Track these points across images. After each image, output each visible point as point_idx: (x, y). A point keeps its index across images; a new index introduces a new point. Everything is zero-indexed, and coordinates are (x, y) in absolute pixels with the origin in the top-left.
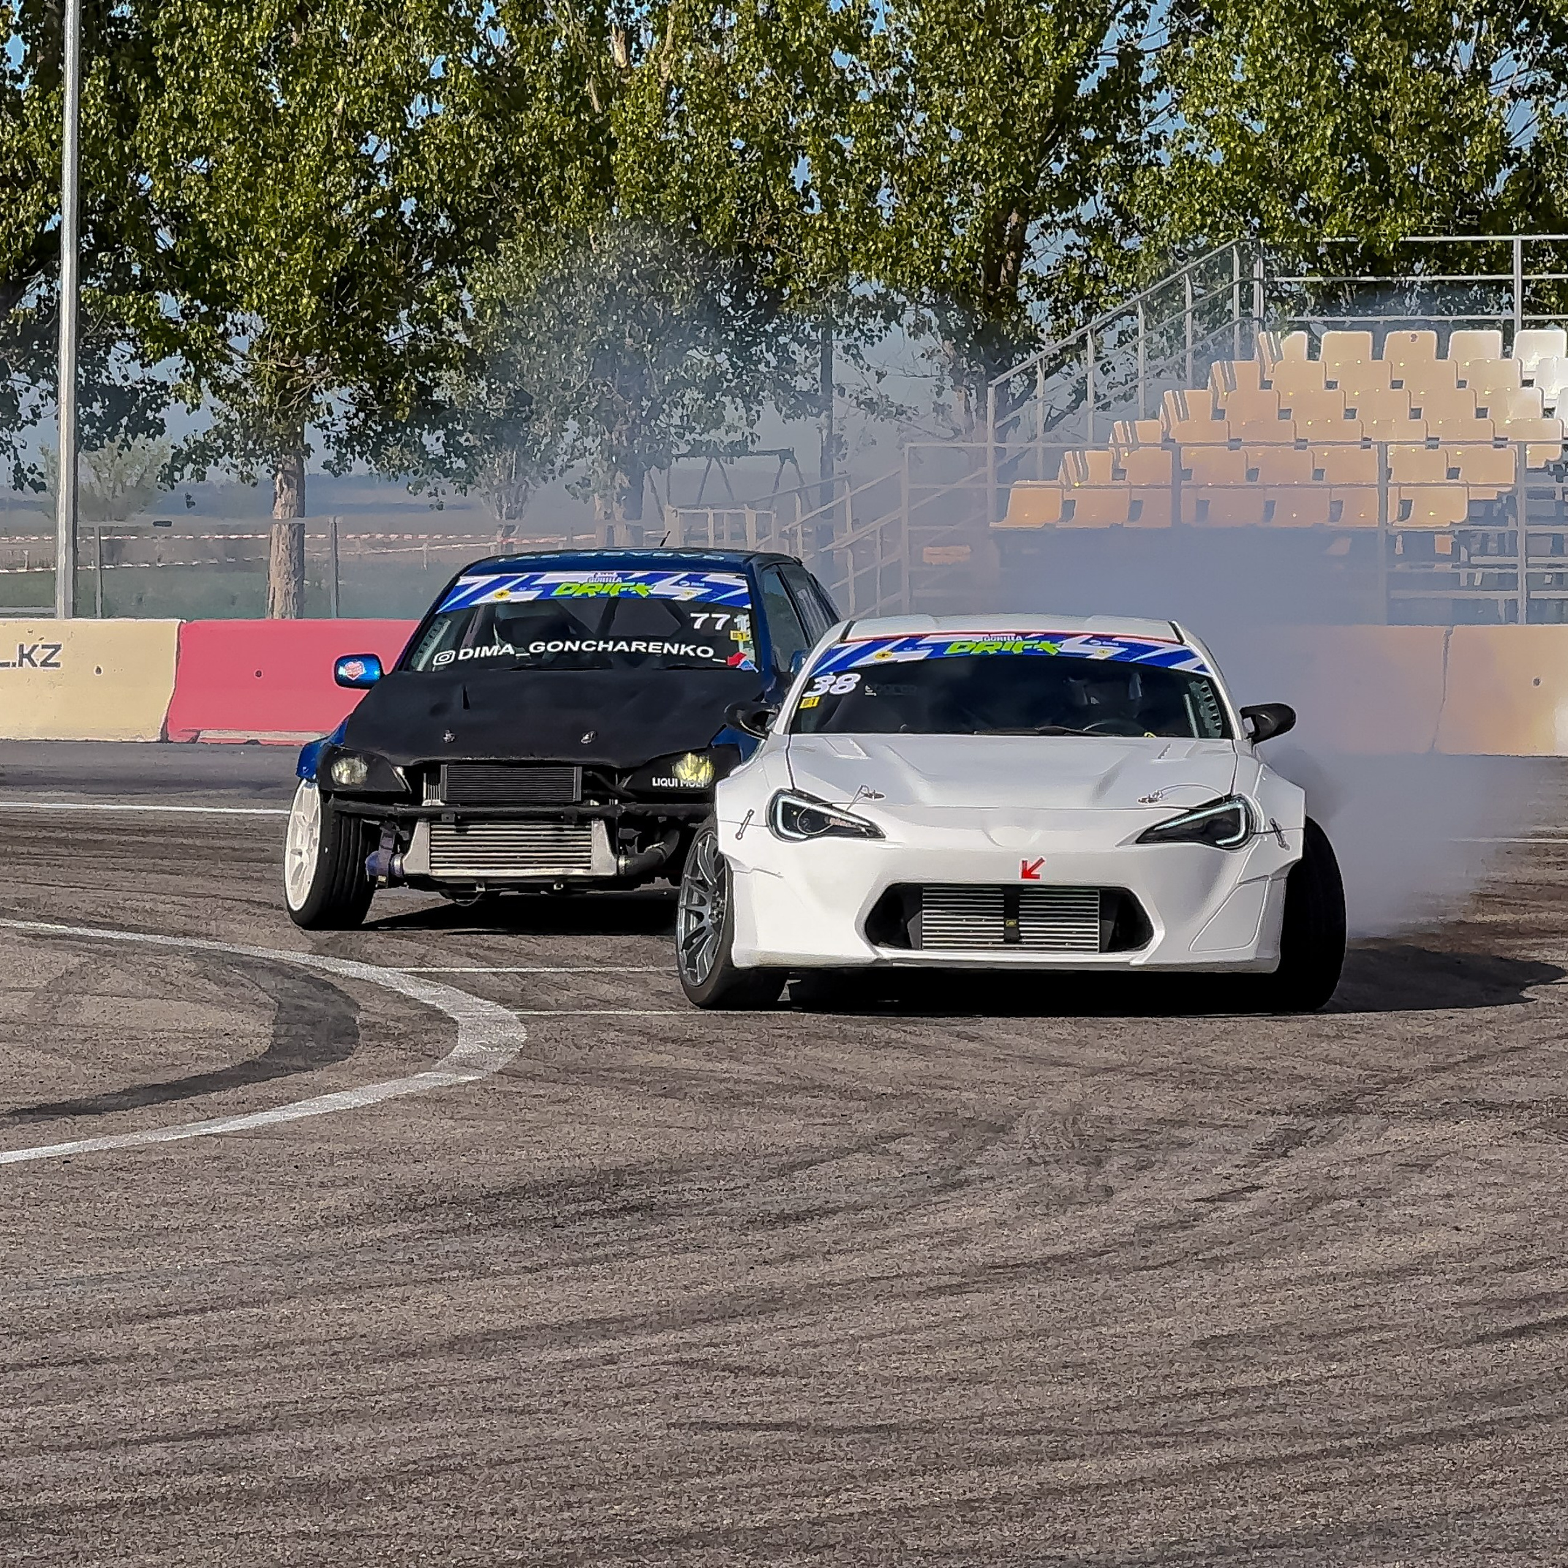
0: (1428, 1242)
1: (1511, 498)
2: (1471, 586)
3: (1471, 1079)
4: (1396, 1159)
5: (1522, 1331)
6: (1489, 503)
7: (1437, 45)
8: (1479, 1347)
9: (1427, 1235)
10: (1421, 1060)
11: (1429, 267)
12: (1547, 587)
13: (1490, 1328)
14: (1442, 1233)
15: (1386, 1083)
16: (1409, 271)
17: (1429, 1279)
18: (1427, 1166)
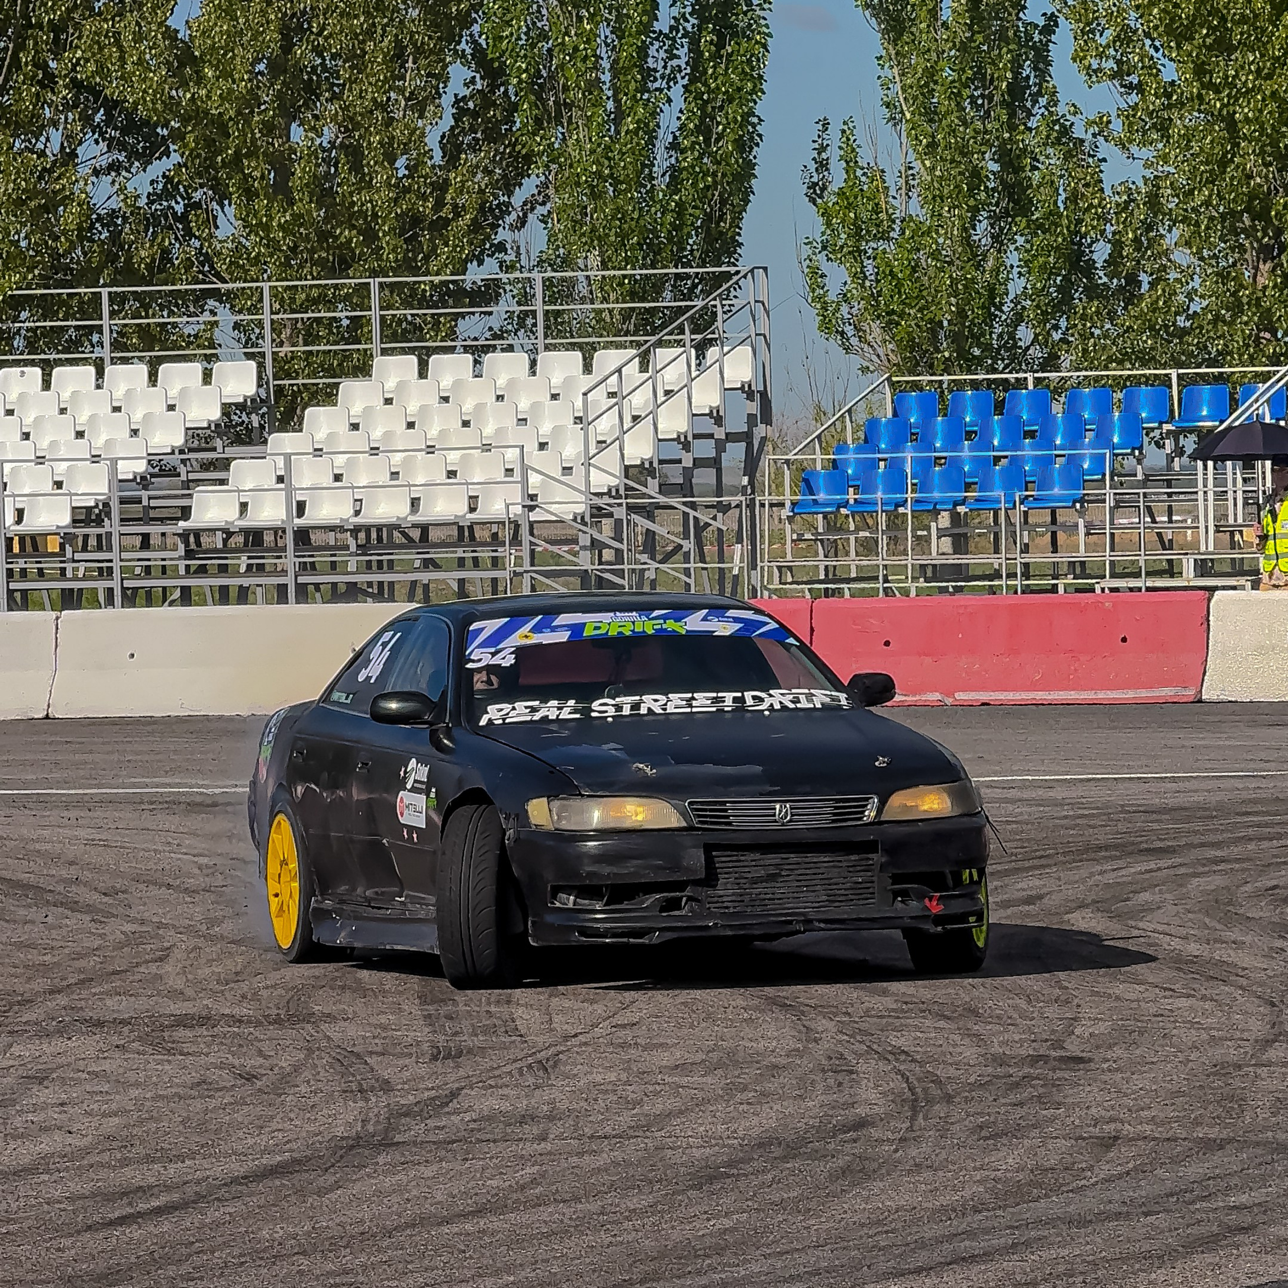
0: (46, 1145)
1: (106, 505)
2: (75, 579)
3: (81, 1000)
4: (20, 1072)
5: (122, 1221)
6: (89, 509)
7: (32, 132)
8: (88, 1235)
9: (45, 1138)
10: (40, 984)
11: (32, 315)
12: (138, 577)
13: (97, 1218)
14: (58, 1136)
15: (11, 1005)
16: (15, 320)
17: (45, 1177)
18: (44, 1079)
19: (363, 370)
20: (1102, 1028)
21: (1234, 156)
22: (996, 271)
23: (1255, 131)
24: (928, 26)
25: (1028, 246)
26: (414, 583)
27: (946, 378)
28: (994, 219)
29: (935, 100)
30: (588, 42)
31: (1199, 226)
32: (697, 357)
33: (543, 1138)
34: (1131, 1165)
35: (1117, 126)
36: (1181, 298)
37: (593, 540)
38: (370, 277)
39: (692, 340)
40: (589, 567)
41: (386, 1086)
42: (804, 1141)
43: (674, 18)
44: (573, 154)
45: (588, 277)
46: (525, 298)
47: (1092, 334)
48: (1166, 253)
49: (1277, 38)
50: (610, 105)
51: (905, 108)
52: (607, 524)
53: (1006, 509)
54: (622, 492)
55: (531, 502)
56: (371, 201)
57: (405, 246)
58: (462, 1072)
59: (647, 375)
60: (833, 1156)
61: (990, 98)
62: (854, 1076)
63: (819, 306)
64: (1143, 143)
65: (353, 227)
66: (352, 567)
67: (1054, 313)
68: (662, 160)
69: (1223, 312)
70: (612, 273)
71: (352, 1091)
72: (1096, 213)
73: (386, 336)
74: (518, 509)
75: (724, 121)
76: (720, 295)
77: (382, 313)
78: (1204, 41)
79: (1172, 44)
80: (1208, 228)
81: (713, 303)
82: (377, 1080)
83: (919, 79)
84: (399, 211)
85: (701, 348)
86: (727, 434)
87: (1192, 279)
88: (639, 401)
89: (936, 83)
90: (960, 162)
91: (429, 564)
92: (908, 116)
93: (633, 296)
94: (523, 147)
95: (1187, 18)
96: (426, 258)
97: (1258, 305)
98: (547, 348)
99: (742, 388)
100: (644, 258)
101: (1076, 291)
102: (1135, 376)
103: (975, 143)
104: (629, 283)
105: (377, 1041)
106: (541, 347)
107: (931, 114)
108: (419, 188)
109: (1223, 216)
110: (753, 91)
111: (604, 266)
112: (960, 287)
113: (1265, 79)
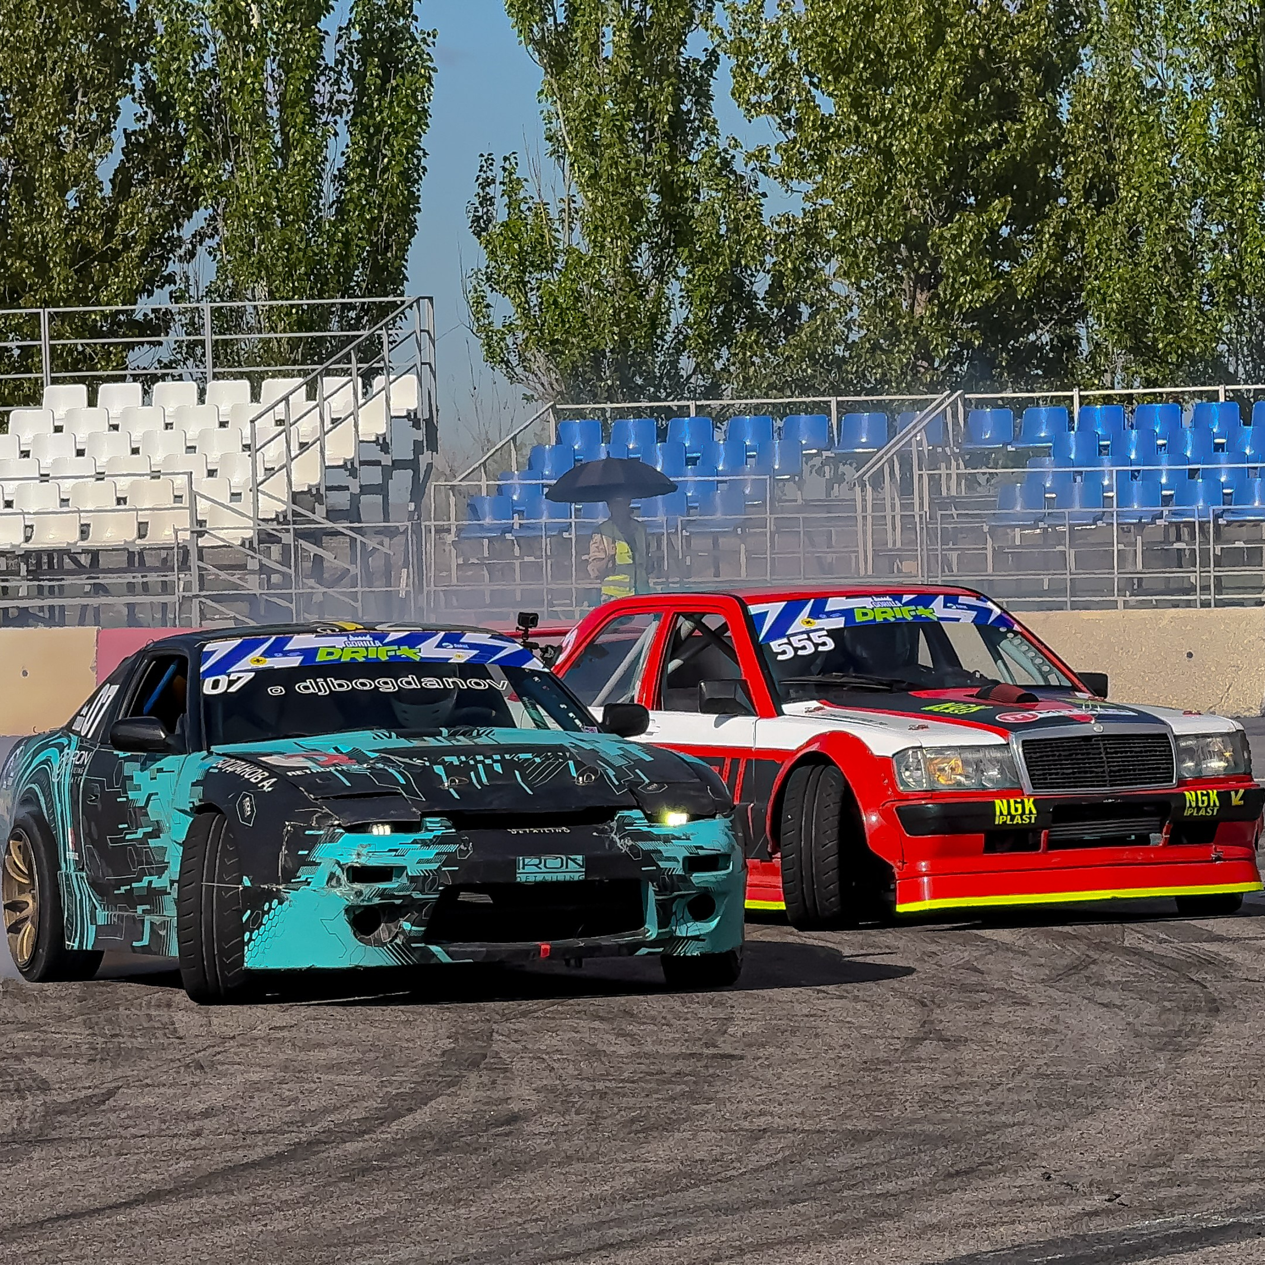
19: (33, 399)
20: (753, 1027)
21: (890, 188)
22: (658, 302)
23: (910, 163)
24: (591, 59)
25: (690, 276)
26: (85, 607)
27: (609, 405)
28: (657, 250)
29: (597, 133)
30: (255, 75)
31: (857, 257)
32: (364, 386)
33: (198, 1134)
34: (780, 1156)
35: (776, 160)
36: (840, 327)
37: (262, 565)
38: (40, 307)
39: (359, 369)
40: (258, 592)
41: (44, 1086)
42: (456, 1134)
43: (339, 52)
44: (241, 186)
45: (255, 307)
46: (194, 327)
47: (753, 363)
48: (825, 283)
49: (933, 72)
50: (278, 138)
51: (568, 141)
52: (276, 549)
53: (668, 534)
54: (290, 517)
55: (200, 528)
56: (42, 233)
57: (75, 277)
58: (119, 1072)
59: (314, 403)
60: (485, 1150)
61: (652, 130)
62: (508, 1074)
63: (483, 336)
64: (803, 176)
65: (23, 258)
66: (23, 592)
67: (715, 342)
68: (329, 191)
69: (882, 341)
70: (280, 302)
71: (9, 1091)
72: (756, 245)
73: (57, 366)
74: (187, 535)
75: (389, 153)
76: (386, 324)
77: (52, 342)
78: (861, 75)
79: (830, 78)
80: (866, 259)
81: (379, 332)
82: (34, 1080)
83: (581, 113)
84: (69, 242)
85: (368, 377)
86: (393, 462)
87: (851, 310)
88: (307, 428)
89: (598, 115)
90: (622, 194)
91: (99, 589)
92: (571, 149)
93: (301, 325)
94: (191, 178)
95: (844, 51)
96: (96, 289)
97: (915, 334)
98: (216, 376)
99: (408, 416)
100: (311, 289)
101: (737, 322)
102: (794, 403)
103: (637, 175)
104: (297, 312)
105: (36, 1043)
106: (209, 375)
107: (593, 147)
108: (89, 219)
109: (880, 248)
110: (418, 124)
111: (272, 296)
112: (623, 316)
113: (921, 113)
